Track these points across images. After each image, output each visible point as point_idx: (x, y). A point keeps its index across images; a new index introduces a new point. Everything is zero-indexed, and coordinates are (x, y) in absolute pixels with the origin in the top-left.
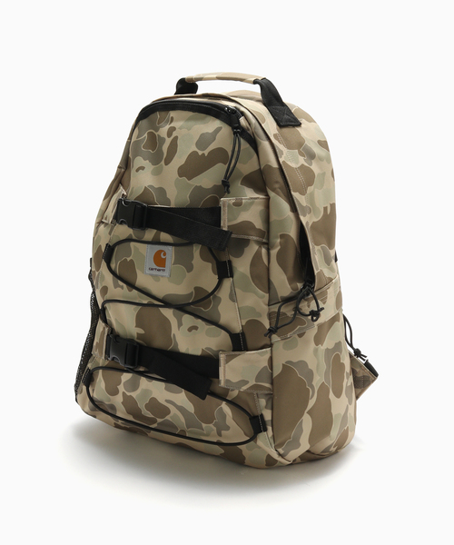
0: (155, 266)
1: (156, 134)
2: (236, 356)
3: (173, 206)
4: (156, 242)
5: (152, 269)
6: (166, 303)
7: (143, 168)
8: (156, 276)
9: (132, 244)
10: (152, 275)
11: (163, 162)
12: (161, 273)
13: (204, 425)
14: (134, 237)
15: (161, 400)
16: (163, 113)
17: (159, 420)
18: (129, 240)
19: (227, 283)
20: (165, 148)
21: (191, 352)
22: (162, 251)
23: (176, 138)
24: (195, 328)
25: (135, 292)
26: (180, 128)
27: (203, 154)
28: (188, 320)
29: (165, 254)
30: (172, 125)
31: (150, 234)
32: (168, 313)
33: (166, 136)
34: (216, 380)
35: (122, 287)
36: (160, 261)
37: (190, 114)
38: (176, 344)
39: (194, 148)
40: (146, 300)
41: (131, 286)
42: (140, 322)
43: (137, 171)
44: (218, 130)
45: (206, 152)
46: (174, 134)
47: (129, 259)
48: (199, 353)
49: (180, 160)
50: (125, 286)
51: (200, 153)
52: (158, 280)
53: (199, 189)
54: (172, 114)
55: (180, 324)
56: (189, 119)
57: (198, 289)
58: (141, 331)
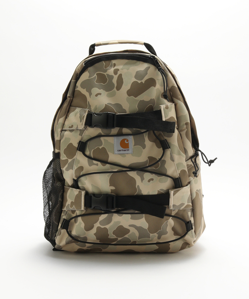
0: (122, 149)
1: (105, 74)
2: (179, 190)
3: (128, 112)
4: (120, 134)
5: (120, 151)
6: (132, 168)
7: (100, 94)
8: (123, 154)
9: (102, 139)
10: (120, 154)
11: (115, 89)
12: (126, 152)
13: (151, 235)
14: (103, 134)
15: (126, 226)
16: (107, 62)
17: (119, 239)
18: (99, 136)
19: (168, 152)
20: (115, 81)
21: (151, 193)
22: (125, 139)
23: (121, 75)
24: (152, 179)
25: (108, 166)
26: (122, 69)
27: (142, 82)
28: (147, 176)
29: (127, 141)
30: (115, 68)
31: (115, 131)
32: (132, 174)
33: (113, 74)
34: (167, 206)
35: (97, 165)
36: (124, 145)
37: (126, 61)
38: (140, 191)
39: (134, 80)
40: (116, 169)
41: (105, 162)
42: (112, 183)
43: (96, 95)
44: (148, 68)
45: (143, 81)
46: (119, 73)
47: (100, 147)
48: (156, 193)
49: (126, 86)
50: (99, 163)
51: (139, 82)
52: (125, 156)
53: (142, 102)
54: (114, 62)
55: (142, 179)
56: (126, 64)
57: (151, 158)
58: (113, 188)
